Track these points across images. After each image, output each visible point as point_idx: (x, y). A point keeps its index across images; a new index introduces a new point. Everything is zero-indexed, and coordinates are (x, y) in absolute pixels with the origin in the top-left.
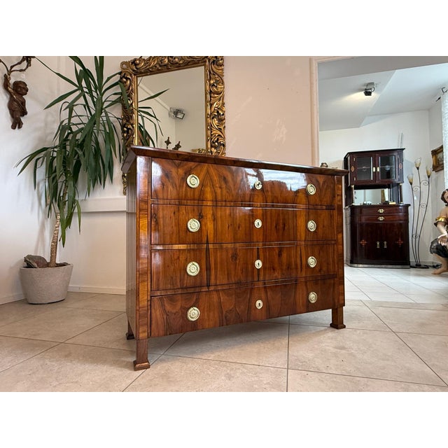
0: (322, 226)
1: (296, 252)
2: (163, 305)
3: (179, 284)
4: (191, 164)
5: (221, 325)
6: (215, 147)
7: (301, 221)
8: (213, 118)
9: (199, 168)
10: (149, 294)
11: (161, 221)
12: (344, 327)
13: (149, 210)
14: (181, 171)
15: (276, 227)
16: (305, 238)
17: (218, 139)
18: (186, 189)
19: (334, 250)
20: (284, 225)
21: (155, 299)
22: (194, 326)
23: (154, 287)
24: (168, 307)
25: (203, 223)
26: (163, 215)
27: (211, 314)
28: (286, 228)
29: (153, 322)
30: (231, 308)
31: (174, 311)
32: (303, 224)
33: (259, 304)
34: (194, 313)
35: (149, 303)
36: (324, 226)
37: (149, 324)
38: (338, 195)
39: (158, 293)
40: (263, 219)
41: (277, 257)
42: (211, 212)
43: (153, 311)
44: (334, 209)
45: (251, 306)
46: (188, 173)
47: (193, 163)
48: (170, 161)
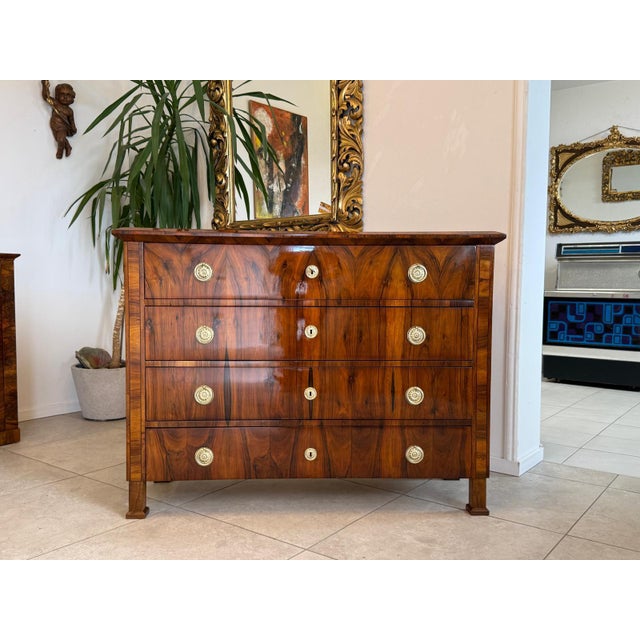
0: (439, 336)
1: (383, 378)
2: (161, 440)
3: (184, 413)
4: (202, 248)
5: (247, 476)
6: (345, 171)
7: (394, 328)
8: (342, 116)
9: (213, 252)
10: (143, 424)
11: (158, 329)
12: (487, 513)
13: (142, 314)
14: (186, 259)
15: (345, 336)
16: (403, 356)
17: (348, 157)
18: (193, 285)
19: (466, 378)
20: (361, 334)
21: (151, 431)
22: (206, 473)
23: (150, 416)
24: (168, 444)
25: (220, 331)
26: (161, 320)
27: (232, 460)
28: (364, 338)
29: (149, 462)
30: (263, 454)
31: (177, 450)
32: (399, 331)
33: (311, 454)
34: (205, 456)
35: (143, 436)
36: (444, 336)
37: (143, 461)
38: (481, 280)
39: (156, 424)
40: (321, 323)
41: (344, 385)
42: (233, 315)
43: (148, 446)
44: (471, 306)
45: (296, 455)
46: (196, 261)
47: (203, 246)
48: (170, 246)
